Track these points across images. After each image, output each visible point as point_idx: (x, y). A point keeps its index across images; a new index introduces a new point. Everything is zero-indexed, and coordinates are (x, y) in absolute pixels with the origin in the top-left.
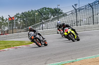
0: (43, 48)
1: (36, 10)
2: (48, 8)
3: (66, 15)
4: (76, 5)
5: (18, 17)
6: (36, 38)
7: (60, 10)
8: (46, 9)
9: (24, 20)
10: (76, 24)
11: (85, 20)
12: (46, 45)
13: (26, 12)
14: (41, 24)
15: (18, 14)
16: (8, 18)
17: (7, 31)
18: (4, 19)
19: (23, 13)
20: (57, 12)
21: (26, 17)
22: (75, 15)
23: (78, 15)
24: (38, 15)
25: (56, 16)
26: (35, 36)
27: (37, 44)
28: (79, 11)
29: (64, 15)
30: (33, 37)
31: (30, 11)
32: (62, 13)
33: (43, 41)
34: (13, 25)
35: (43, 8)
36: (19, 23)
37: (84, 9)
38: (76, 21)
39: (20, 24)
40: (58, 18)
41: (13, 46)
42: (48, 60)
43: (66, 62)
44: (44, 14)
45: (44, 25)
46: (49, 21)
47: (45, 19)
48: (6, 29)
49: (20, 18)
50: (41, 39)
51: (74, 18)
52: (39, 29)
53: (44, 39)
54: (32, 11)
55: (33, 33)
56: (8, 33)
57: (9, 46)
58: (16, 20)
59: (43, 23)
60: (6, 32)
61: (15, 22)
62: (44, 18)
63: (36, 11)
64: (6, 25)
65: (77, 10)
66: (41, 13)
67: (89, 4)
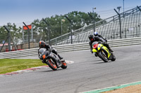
0: (61, 72)
1: (63, 15)
2: (80, 13)
3: (105, 22)
4: (119, 8)
5: (37, 25)
6: (49, 58)
7: (96, 15)
8: (77, 14)
9: (45, 30)
10: (119, 35)
11: (132, 29)
12: (64, 67)
13: (48, 18)
14: (69, 35)
15: (37, 21)
16: (22, 27)
17: (22, 45)
18: (17, 27)
19: (43, 20)
20: (92, 19)
21: (49, 25)
22: (118, 23)
23: (122, 23)
24: (66, 22)
25: (90, 24)
26: (47, 55)
27: (50, 66)
28: (124, 17)
29: (102, 23)
30: (44, 56)
31: (54, 17)
32: (100, 20)
33: (59, 62)
34: (29, 37)
35: (73, 13)
36: (39, 33)
37: (130, 14)
38: (119, 31)
39: (40, 35)
40: (94, 27)
41: (30, 66)
42: (79, 86)
43: (105, 89)
44: (75, 21)
45: (73, 37)
46: (81, 30)
47: (75, 28)
48: (20, 42)
49: (40, 26)
50: (57, 58)
51: (116, 27)
52: (67, 43)
53: (61, 58)
54: (57, 16)
55: (44, 50)
56: (22, 49)
57: (24, 67)
58: (34, 30)
59: (72, 34)
60: (19, 47)
61: (32, 32)
62: (74, 26)
63: (63, 17)
64: (19, 36)
65: (121, 16)
66: (69, 19)
67: (138, 7)
